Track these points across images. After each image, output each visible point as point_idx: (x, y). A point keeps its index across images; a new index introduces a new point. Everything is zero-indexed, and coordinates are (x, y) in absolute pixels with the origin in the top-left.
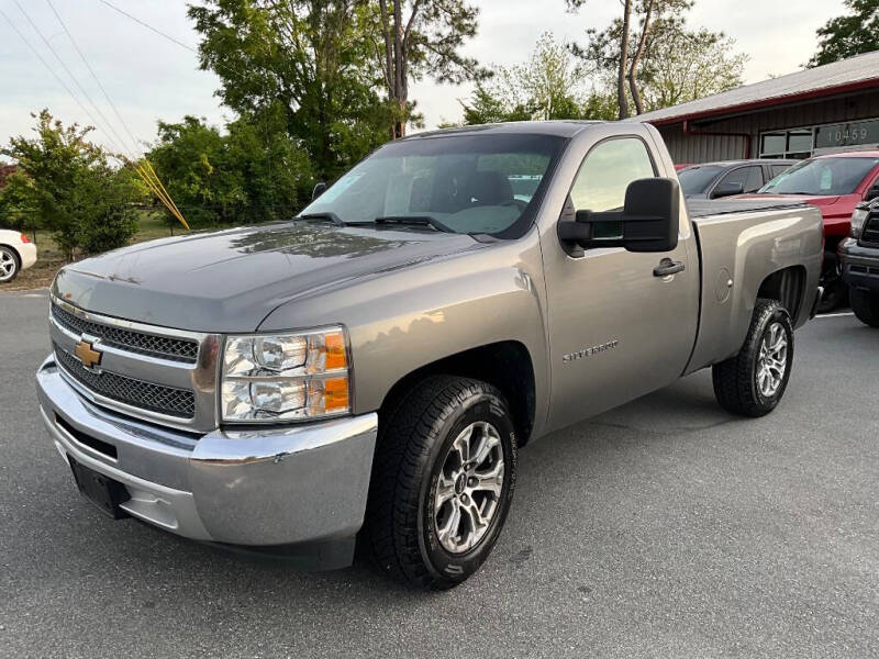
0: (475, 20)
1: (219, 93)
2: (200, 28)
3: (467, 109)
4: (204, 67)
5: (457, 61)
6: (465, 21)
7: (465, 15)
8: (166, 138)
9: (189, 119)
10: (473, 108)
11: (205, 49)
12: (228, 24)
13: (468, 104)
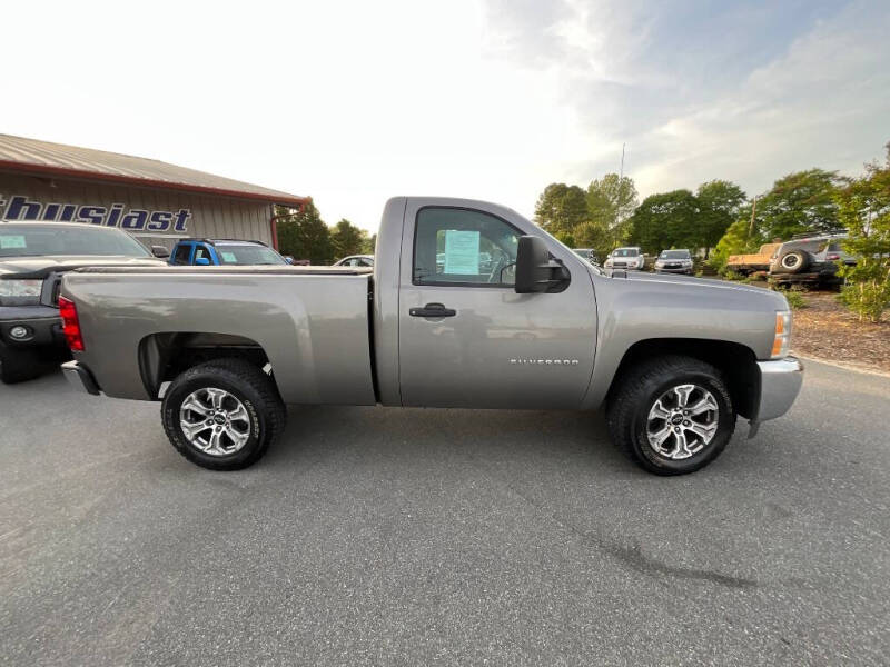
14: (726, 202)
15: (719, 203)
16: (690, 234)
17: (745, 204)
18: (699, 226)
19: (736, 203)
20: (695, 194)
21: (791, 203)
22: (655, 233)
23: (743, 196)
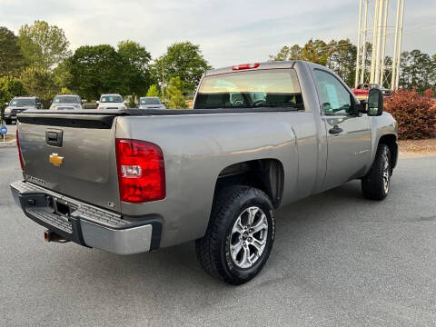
14: (138, 60)
15: (135, 59)
16: (120, 84)
17: (151, 62)
18: (124, 77)
19: (145, 61)
20: (117, 49)
21: (179, 64)
22: (92, 81)
23: (148, 55)
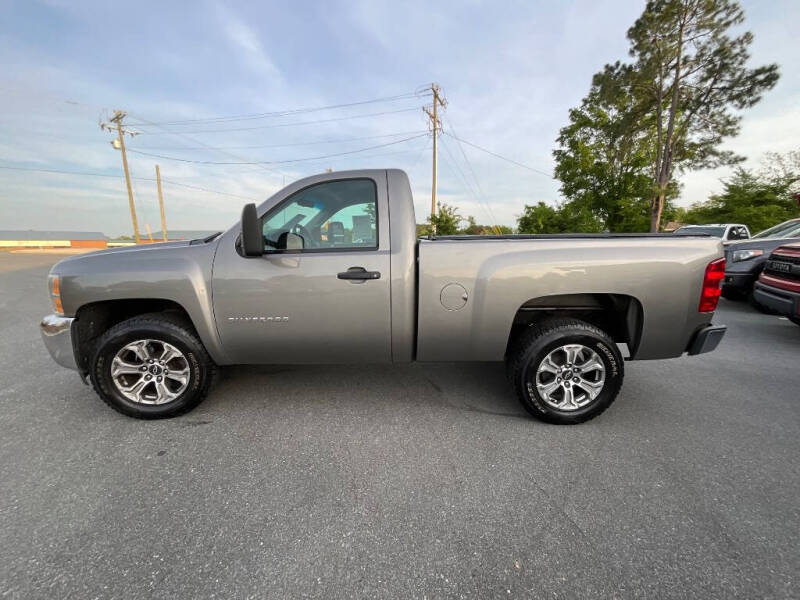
0: (738, 125)
1: (560, 190)
2: (558, 160)
3: (726, 184)
4: (556, 177)
5: (715, 153)
6: (729, 127)
7: (729, 123)
8: (528, 213)
9: (540, 203)
10: (731, 183)
11: (558, 169)
12: (572, 155)
13: (726, 181)
